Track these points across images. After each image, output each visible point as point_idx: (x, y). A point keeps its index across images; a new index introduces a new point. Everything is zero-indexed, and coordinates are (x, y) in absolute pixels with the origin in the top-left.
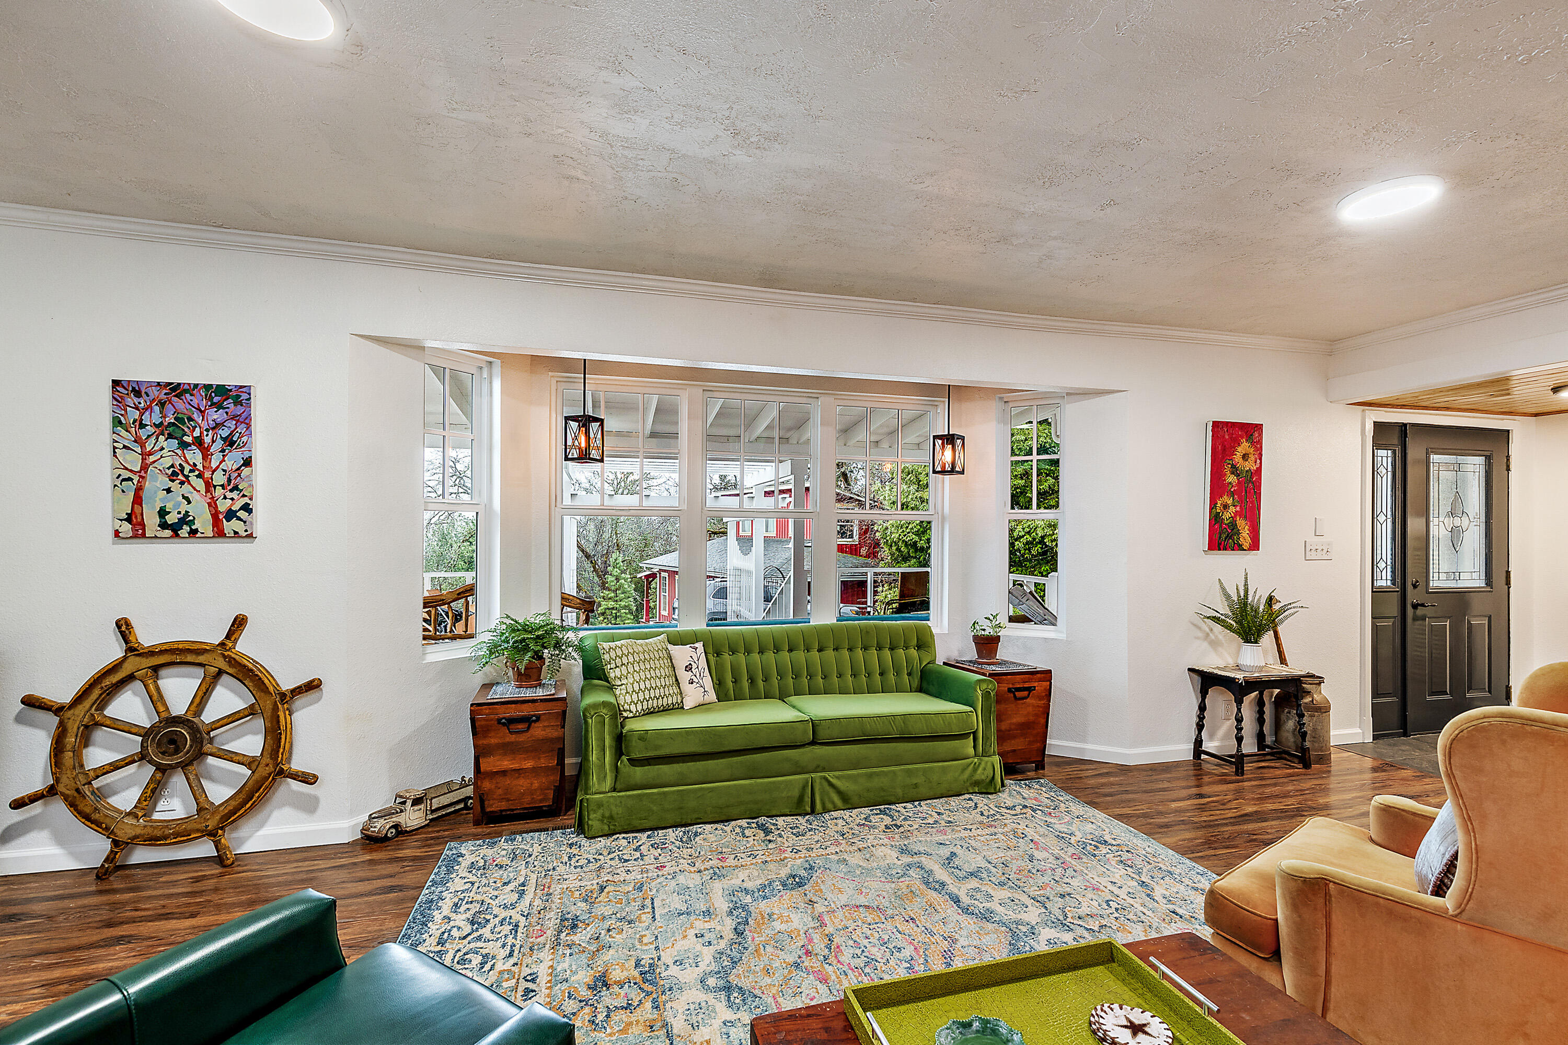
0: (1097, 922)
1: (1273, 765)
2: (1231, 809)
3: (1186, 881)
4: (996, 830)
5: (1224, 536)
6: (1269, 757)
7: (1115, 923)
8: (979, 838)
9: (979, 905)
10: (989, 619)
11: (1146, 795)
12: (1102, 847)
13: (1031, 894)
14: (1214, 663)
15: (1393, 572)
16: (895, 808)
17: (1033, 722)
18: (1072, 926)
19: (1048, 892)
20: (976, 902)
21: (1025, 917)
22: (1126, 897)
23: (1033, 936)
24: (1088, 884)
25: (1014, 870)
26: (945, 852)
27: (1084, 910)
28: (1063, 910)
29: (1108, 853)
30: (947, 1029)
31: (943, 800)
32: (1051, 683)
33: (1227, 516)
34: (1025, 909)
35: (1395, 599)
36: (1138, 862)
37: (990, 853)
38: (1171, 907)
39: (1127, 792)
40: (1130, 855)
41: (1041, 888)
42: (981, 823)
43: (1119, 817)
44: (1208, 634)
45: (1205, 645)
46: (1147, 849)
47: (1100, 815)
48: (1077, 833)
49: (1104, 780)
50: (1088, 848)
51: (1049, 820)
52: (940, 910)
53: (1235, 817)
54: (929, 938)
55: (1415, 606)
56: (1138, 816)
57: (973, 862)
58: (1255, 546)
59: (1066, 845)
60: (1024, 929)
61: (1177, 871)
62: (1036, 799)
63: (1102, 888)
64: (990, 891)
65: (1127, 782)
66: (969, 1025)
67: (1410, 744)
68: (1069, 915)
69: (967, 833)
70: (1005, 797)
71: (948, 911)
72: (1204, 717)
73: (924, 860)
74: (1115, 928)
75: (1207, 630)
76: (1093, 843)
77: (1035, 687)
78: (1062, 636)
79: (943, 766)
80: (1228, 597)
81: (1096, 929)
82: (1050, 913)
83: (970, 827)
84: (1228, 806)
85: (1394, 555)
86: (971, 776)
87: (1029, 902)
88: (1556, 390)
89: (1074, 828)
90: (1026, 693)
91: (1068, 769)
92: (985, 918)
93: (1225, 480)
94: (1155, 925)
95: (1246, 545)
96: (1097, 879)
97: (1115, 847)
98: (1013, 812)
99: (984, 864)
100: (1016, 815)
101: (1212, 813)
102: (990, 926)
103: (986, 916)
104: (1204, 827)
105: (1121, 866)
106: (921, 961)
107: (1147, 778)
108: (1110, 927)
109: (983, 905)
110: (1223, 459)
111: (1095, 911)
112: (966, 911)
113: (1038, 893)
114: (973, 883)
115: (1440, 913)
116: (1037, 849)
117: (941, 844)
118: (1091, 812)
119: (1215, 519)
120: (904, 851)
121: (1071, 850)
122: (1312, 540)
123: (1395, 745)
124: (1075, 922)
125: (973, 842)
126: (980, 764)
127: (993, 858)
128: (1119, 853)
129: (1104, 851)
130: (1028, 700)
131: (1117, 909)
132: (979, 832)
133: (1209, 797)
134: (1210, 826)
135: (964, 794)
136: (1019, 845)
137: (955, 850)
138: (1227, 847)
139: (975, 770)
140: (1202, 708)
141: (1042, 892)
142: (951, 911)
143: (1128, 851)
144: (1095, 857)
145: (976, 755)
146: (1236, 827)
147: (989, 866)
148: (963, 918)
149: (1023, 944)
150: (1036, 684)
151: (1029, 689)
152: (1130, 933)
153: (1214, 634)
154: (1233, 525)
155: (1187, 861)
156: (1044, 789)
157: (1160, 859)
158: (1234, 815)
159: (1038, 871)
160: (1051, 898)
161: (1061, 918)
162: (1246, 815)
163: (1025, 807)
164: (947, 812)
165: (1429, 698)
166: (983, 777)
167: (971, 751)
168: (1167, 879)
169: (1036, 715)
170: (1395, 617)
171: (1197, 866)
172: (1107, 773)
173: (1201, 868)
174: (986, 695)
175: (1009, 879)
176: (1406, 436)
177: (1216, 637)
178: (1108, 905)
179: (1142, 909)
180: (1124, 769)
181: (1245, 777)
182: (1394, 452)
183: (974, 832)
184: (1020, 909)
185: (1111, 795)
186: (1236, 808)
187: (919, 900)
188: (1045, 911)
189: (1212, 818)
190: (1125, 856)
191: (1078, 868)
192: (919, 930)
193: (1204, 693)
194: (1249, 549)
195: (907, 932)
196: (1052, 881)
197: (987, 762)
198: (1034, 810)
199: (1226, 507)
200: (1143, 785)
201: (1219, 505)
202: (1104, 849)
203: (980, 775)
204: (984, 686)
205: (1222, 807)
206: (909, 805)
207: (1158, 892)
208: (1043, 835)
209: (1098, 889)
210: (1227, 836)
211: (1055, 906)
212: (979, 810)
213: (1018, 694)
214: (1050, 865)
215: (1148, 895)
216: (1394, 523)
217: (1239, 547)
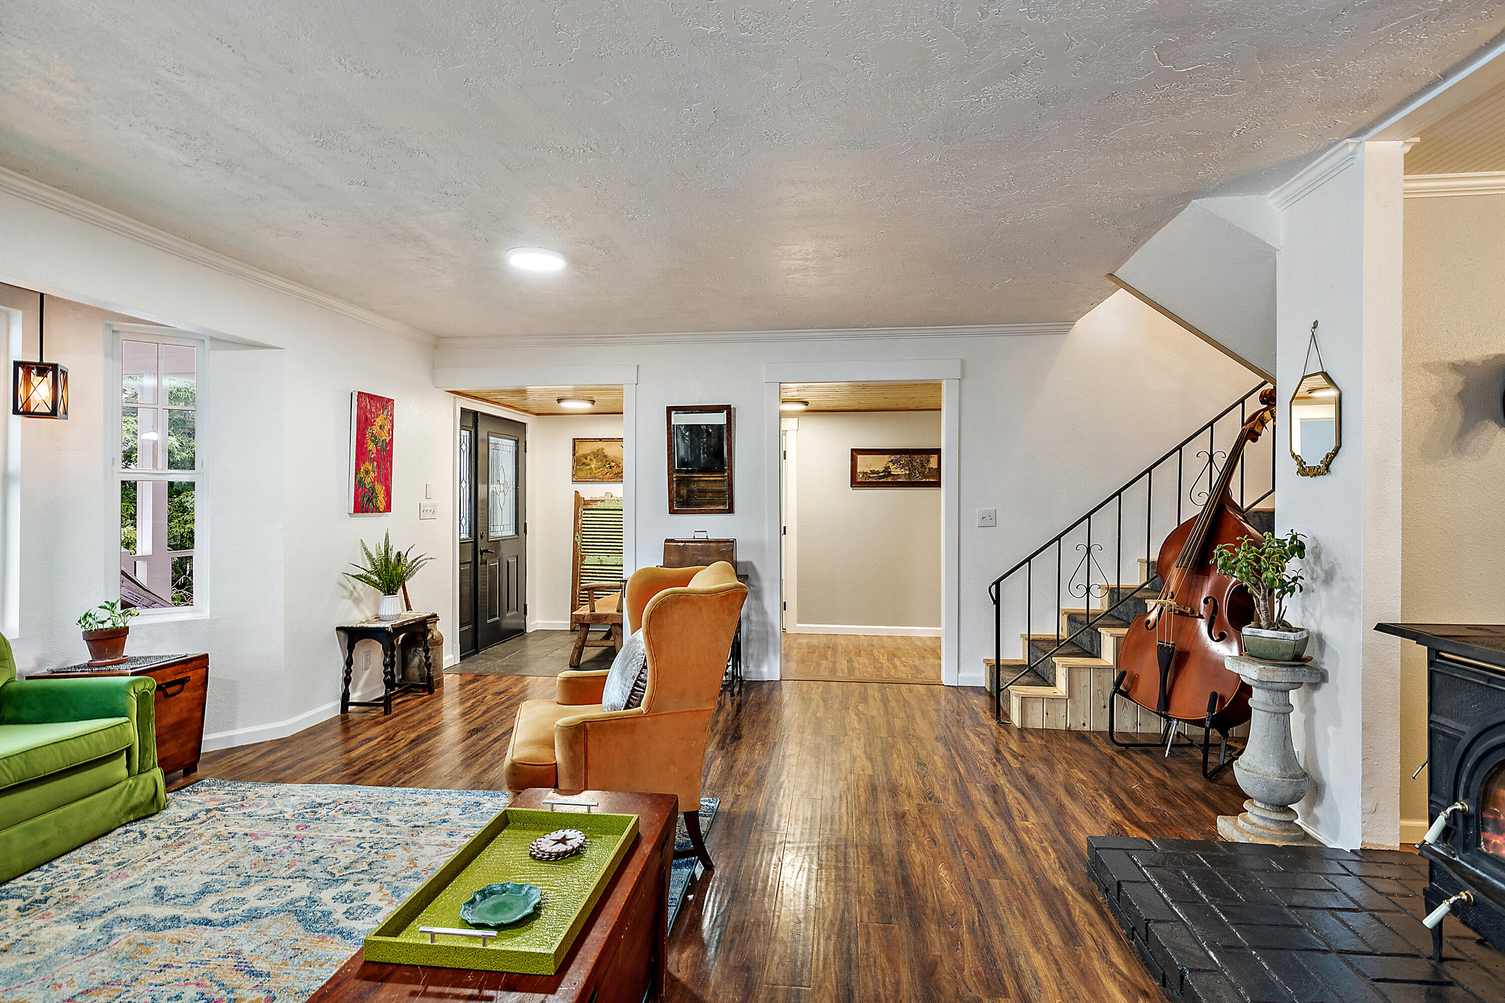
0: (365, 863)
1: (406, 698)
2: (399, 741)
3: (408, 803)
4: (192, 845)
5: (366, 499)
6: (399, 694)
7: (378, 857)
8: (178, 860)
9: (236, 912)
10: (106, 608)
11: (323, 755)
12: (319, 810)
13: (284, 875)
14: (358, 618)
15: (470, 527)
16: (13, 886)
17: (188, 719)
18: (345, 878)
19: (299, 866)
20: (231, 912)
21: (295, 895)
22: (371, 835)
23: (316, 904)
24: (332, 842)
25: (248, 866)
26: (148, 890)
27: (344, 862)
28: (325, 871)
29: (328, 812)
30: (465, 910)
31: (88, 847)
32: (207, 669)
33: (368, 480)
34: (289, 889)
35: (470, 546)
36: (360, 806)
37: (206, 866)
38: (412, 824)
39: (303, 759)
40: (350, 805)
41: (289, 867)
42: (166, 846)
43: (313, 781)
44: (352, 592)
45: (350, 602)
46: (359, 794)
47: (296, 787)
48: (285, 809)
49: (272, 758)
50: (307, 816)
51: (247, 811)
52: (194, 940)
53: (407, 745)
54: (204, 968)
55: (482, 552)
56: (330, 774)
57: (195, 882)
58: (388, 508)
59: (285, 823)
60: (303, 903)
61: (396, 799)
62: (213, 800)
63: (345, 839)
64: (237, 895)
65: (295, 752)
66: (475, 899)
67: (482, 658)
68: (335, 871)
69: (156, 863)
70: (173, 811)
71: (204, 935)
72: (351, 671)
73: (122, 912)
74: (381, 859)
75: (352, 588)
76: (309, 810)
77: (189, 677)
78: (207, 615)
79: (86, 804)
80: (369, 556)
81: (367, 868)
82: (316, 879)
83: (155, 855)
84: (396, 739)
85: (470, 514)
86: (127, 801)
87: (289, 882)
88: (559, 401)
89: (279, 807)
90: (177, 688)
91: (224, 761)
92: (254, 917)
93: (367, 448)
94: (409, 841)
95: (382, 508)
96: (335, 835)
97: (332, 805)
98: (199, 821)
99: (208, 879)
100: (204, 822)
101: (388, 748)
102: (265, 921)
103: (254, 916)
104: (391, 760)
105: (349, 816)
106: (216, 988)
107: (312, 742)
108: (377, 861)
109: (241, 909)
110: (366, 428)
111: (355, 858)
112: (226, 924)
113: (291, 871)
114: (212, 899)
115: (640, 715)
116: (257, 838)
117: (131, 887)
118: (284, 788)
119: (359, 485)
120: (81, 918)
121: (293, 825)
122: (424, 502)
123: (474, 661)
124: (345, 873)
125: (174, 867)
126: (136, 785)
127: (213, 868)
128: (339, 807)
129: (324, 812)
130: (182, 695)
131: (371, 847)
132: (172, 855)
133: (376, 738)
134: (394, 758)
135: (114, 830)
136: (232, 844)
137: (156, 883)
138: (417, 768)
139: (131, 794)
140: (349, 663)
141: (293, 869)
142: (208, 933)
143: (346, 803)
144: (319, 820)
145: (129, 776)
146: (413, 752)
147: (215, 877)
148: (228, 931)
149: (312, 914)
150: (190, 674)
151: (183, 682)
152: (395, 856)
153: (356, 591)
154: (373, 488)
155: (397, 789)
156: (215, 788)
157: (376, 797)
158: (405, 744)
159: (274, 855)
160: (307, 869)
161: (330, 877)
162: (413, 741)
163: (208, 811)
164: (106, 856)
165: (489, 621)
166: (142, 799)
167: (124, 772)
168: (392, 808)
169: (191, 710)
170: (470, 562)
171: (407, 789)
172: (270, 751)
173: (411, 789)
174: (142, 698)
175: (249, 876)
176: (477, 421)
177: (358, 594)
178: (362, 848)
179: (390, 836)
180: (283, 743)
181: (392, 713)
182: (470, 432)
183: (164, 859)
184: (284, 892)
185: (290, 767)
186: (403, 739)
187: (158, 946)
188: (310, 880)
189: (390, 753)
190: (346, 807)
191: (311, 835)
192: (184, 970)
193: (351, 648)
194: (384, 512)
195: (171, 979)
196: (296, 856)
197: (146, 780)
198: (223, 810)
199: (367, 472)
200: (313, 749)
201: (362, 470)
202: (323, 811)
203: (139, 797)
204: (140, 687)
205: (391, 742)
206: (35, 874)
207: (393, 820)
208: (252, 826)
209: (344, 841)
210: (411, 760)
211: (316, 871)
212: (150, 836)
213: (170, 690)
214: (282, 846)
215: (387, 825)
216: (470, 489)
217: (376, 510)
